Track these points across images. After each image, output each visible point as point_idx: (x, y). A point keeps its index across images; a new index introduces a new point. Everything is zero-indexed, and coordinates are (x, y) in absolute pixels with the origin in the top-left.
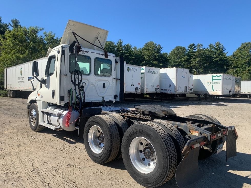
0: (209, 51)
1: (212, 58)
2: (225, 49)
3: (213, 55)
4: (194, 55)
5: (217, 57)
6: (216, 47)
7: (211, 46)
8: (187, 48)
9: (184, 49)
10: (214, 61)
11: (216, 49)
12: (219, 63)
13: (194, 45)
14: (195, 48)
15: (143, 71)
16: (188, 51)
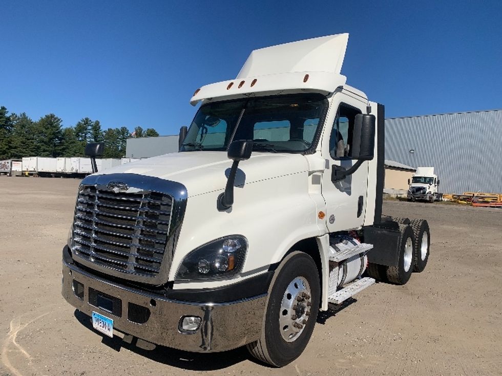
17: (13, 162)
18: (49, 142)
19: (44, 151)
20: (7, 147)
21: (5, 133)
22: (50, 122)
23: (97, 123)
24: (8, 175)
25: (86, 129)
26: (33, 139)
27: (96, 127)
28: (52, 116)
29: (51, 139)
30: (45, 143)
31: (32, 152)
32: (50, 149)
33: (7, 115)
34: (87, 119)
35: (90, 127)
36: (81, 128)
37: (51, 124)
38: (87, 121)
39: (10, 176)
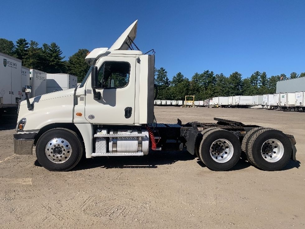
0: (44, 53)
1: (48, 60)
2: (61, 52)
3: (48, 57)
4: (27, 54)
5: (53, 61)
6: (51, 49)
7: (45, 45)
8: (15, 44)
9: (11, 43)
10: (50, 64)
11: (52, 51)
12: (56, 68)
13: (25, 41)
14: (27, 46)
15: (31, 76)
16: (17, 47)
17: (210, 100)
18: (235, 88)
19: (232, 93)
20: (213, 92)
21: (212, 85)
22: (236, 76)
23: (264, 74)
24: (208, 107)
25: (257, 78)
26: (226, 87)
27: (264, 76)
28: (236, 73)
29: (236, 86)
30: (232, 89)
31: (226, 94)
32: (235, 92)
33: (214, 76)
34: (258, 72)
35: (259, 77)
36: (254, 78)
37: (236, 78)
38: (257, 73)
39: (209, 107)
